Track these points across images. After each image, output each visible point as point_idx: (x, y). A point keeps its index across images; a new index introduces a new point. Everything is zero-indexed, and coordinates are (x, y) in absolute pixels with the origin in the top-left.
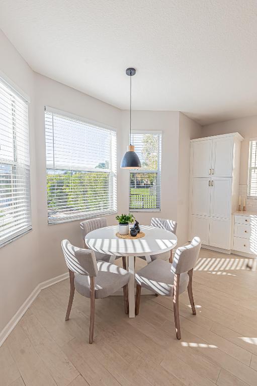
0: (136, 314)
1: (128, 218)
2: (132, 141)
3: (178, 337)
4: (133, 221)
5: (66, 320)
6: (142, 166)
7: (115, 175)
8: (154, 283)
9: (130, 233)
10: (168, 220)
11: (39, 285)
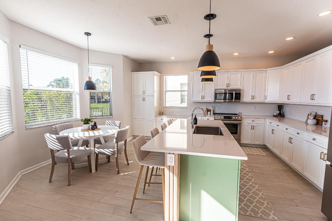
0: (96, 171)
1: (89, 120)
2: (90, 74)
3: (118, 173)
4: (92, 121)
5: (49, 182)
6: (97, 89)
7: (78, 94)
8: (106, 150)
9: (90, 129)
10: (116, 121)
11: (20, 172)
